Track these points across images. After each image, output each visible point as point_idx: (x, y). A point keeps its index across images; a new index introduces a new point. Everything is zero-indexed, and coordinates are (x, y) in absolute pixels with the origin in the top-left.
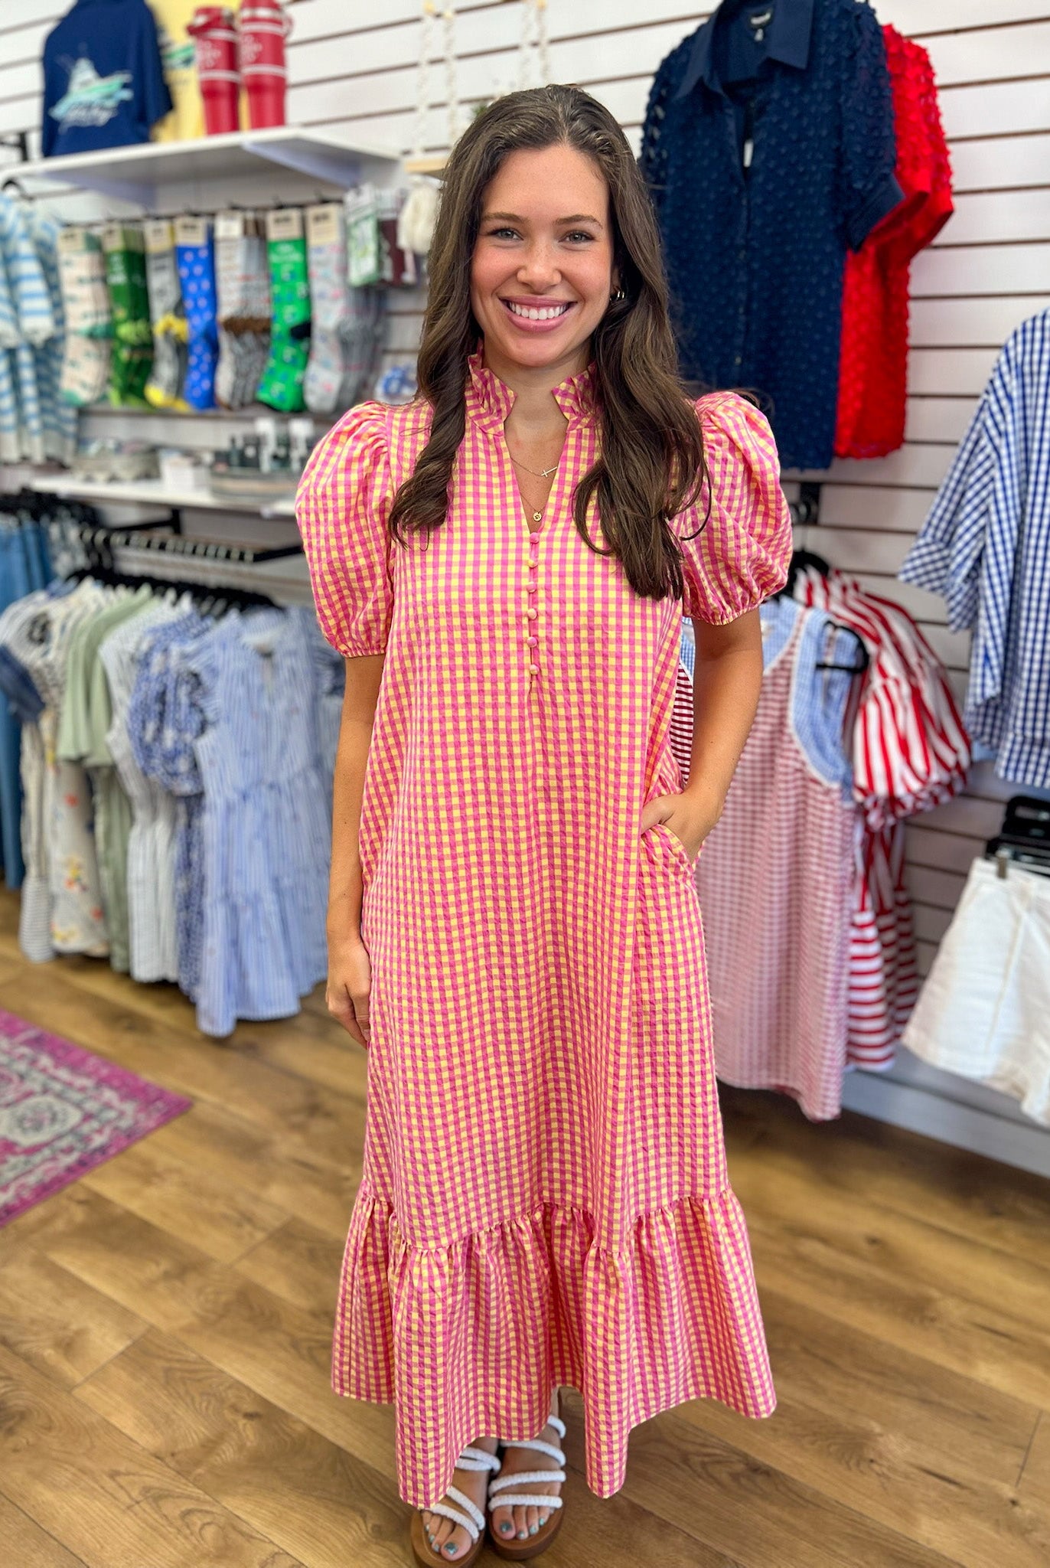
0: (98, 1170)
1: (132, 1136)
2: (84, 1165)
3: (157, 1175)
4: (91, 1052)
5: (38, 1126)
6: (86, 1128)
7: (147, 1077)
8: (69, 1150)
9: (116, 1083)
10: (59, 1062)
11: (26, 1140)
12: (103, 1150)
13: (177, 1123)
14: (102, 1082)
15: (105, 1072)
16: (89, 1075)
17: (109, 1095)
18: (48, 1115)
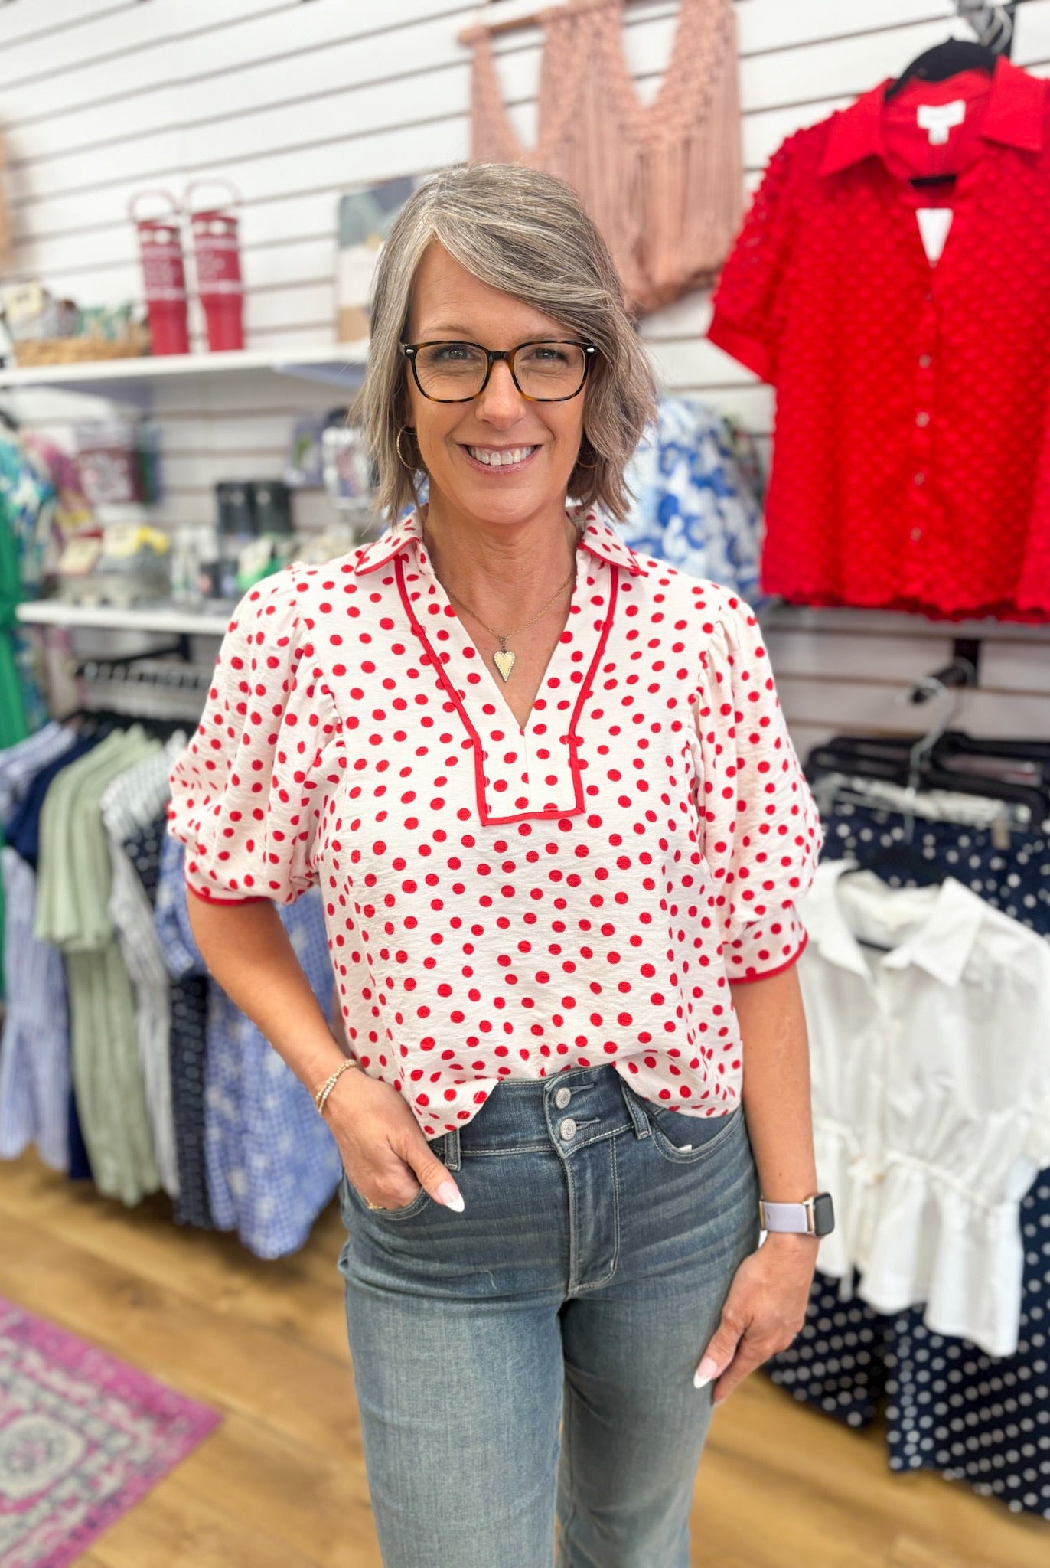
0: (111, 1532)
1: (151, 1473)
2: (92, 1526)
3: (188, 1536)
4: (91, 1343)
5: (29, 1466)
6: (92, 1465)
7: (164, 1377)
8: (72, 1502)
9: (124, 1390)
10: (53, 1359)
11: (17, 1488)
12: (114, 1501)
13: (206, 1450)
14: (108, 1389)
15: (108, 1373)
16: (88, 1379)
17: (117, 1410)
18: (41, 1446)
